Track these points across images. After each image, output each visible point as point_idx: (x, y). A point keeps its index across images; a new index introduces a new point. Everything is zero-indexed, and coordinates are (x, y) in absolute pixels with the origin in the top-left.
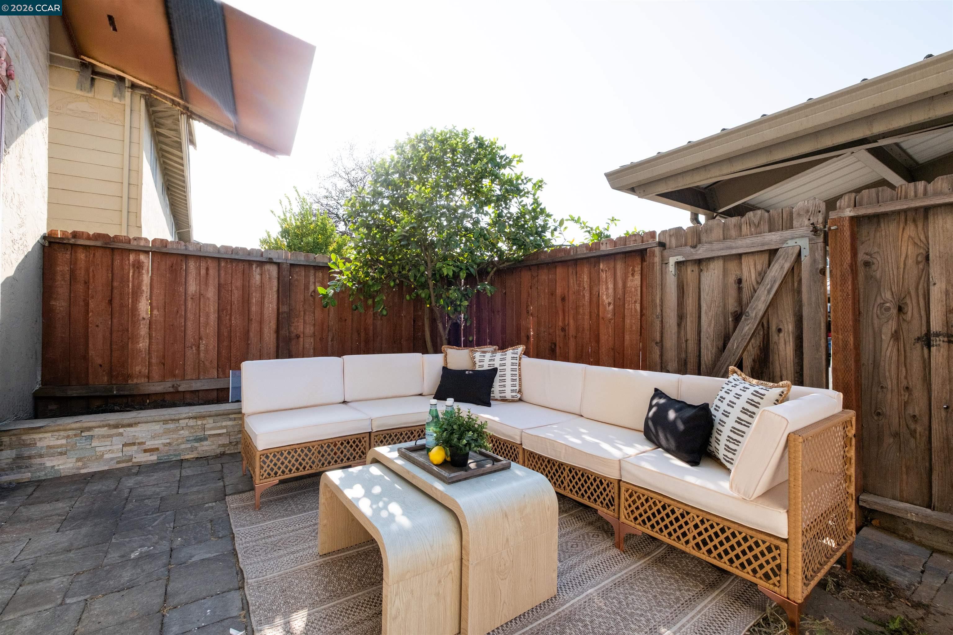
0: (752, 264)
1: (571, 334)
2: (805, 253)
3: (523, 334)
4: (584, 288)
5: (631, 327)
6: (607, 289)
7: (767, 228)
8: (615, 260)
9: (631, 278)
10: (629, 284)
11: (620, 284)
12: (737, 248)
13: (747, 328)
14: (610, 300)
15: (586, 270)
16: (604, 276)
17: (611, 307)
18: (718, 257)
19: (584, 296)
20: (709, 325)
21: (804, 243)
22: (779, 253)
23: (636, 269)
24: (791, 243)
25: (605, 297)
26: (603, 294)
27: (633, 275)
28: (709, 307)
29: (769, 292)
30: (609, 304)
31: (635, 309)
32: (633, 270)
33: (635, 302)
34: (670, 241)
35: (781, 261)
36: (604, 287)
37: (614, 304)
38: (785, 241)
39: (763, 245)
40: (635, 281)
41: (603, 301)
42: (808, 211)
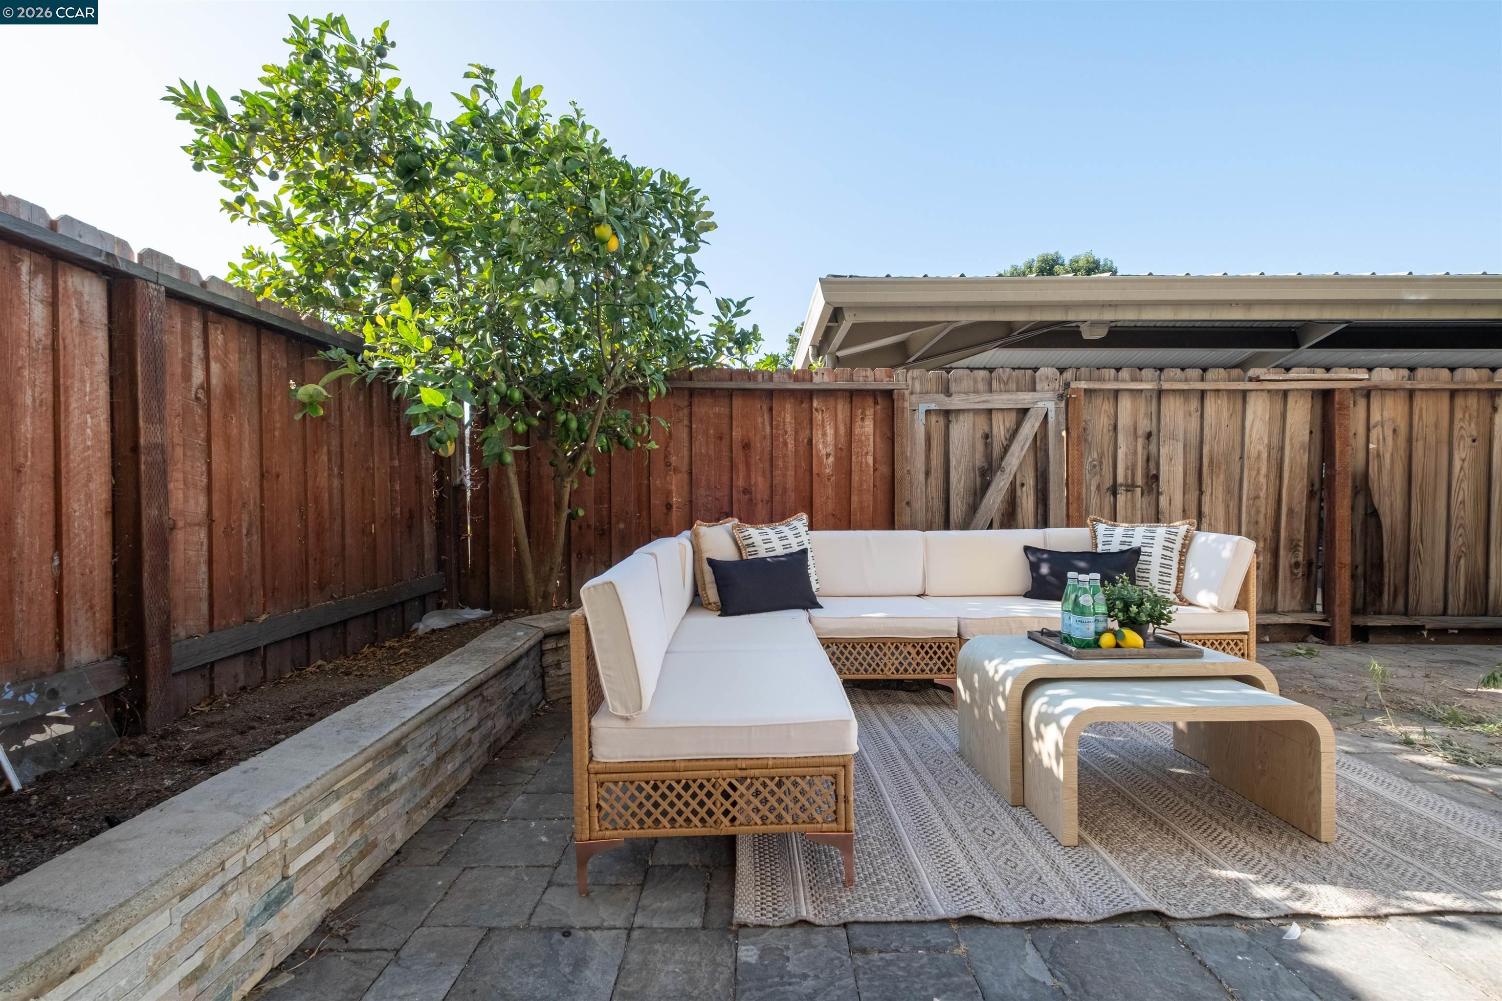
0: (1001, 420)
1: (759, 497)
2: (1052, 415)
3: (656, 501)
4: (786, 432)
5: (861, 484)
6: (824, 434)
7: (1014, 388)
8: (836, 399)
9: (859, 423)
10: (857, 431)
11: (842, 430)
12: (993, 402)
13: (1002, 483)
14: (828, 451)
15: (788, 406)
16: (820, 417)
17: (831, 459)
18: (968, 410)
19: (785, 444)
20: (959, 482)
21: (1051, 406)
22: (1031, 412)
23: (867, 413)
24: (1040, 404)
25: (821, 446)
26: (817, 441)
27: (863, 419)
28: (959, 463)
29: (1022, 449)
30: (828, 455)
31: (867, 464)
32: (863, 413)
33: (867, 454)
34: (913, 384)
35: (1032, 420)
36: (820, 432)
37: (836, 456)
38: (1036, 402)
39: (1017, 403)
40: (867, 428)
41: (819, 451)
42: (1047, 378)
